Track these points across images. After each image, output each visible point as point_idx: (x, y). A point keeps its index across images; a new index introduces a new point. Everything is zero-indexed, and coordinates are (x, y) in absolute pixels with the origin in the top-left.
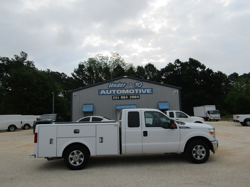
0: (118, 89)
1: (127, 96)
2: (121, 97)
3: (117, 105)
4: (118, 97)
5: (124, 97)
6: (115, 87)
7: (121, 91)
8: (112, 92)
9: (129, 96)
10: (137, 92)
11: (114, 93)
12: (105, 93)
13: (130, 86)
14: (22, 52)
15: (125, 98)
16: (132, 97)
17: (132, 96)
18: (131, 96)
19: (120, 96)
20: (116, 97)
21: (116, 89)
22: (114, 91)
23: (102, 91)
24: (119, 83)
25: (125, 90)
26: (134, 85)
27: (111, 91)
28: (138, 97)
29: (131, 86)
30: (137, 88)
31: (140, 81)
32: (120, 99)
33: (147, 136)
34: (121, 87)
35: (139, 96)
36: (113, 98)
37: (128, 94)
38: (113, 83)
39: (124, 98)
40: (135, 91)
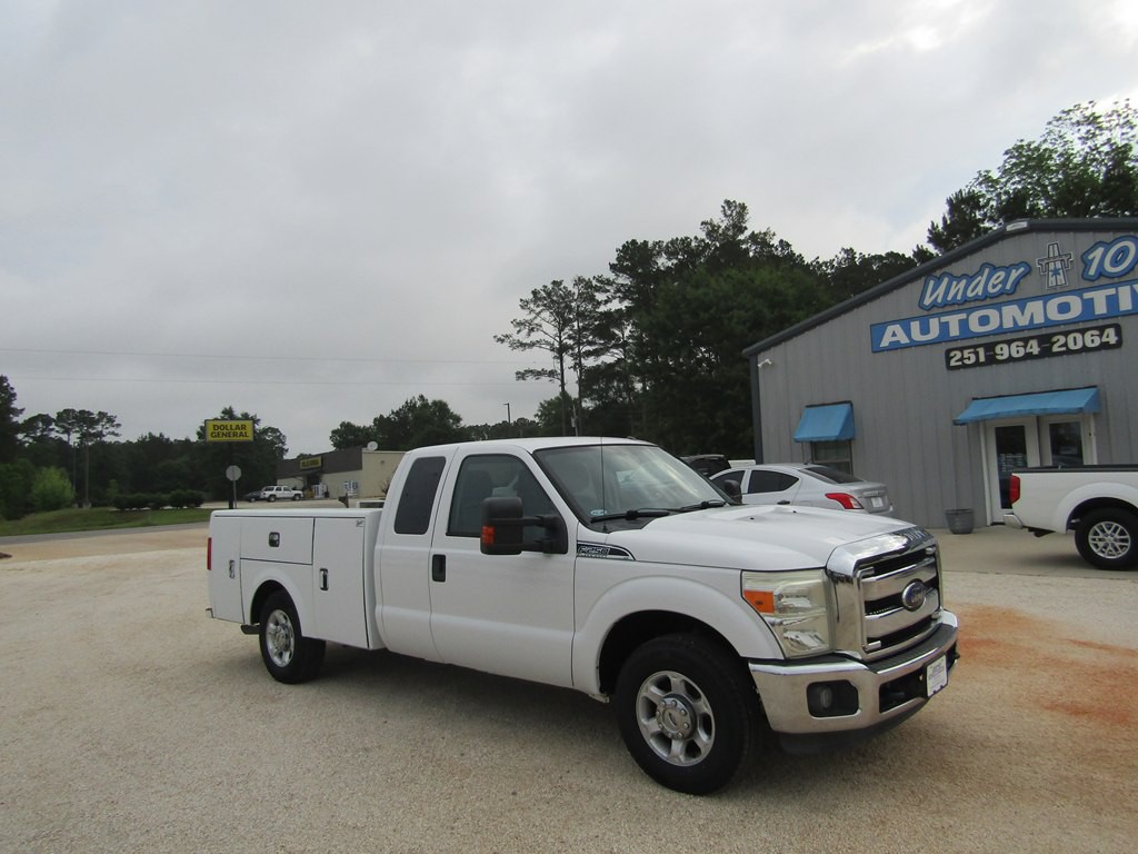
0: (978, 304)
1: (1034, 343)
2: (998, 350)
3: (974, 399)
4: (981, 351)
5: (1016, 350)
6: (959, 297)
7: (992, 314)
8: (944, 327)
9: (1045, 341)
10: (1101, 308)
11: (954, 331)
12: (904, 340)
13: (1052, 279)
14: (728, 202)
15: (1022, 354)
16: (1065, 345)
17: (1066, 334)
18: (1062, 339)
19: (990, 347)
20: (966, 353)
21: (967, 306)
22: (953, 322)
23: (890, 329)
24: (980, 273)
25: (1022, 304)
26: (1081, 266)
27: (934, 324)
28: (1113, 339)
29: (1061, 278)
30: (1096, 283)
31: (1119, 235)
32: (992, 360)
33: (444, 580)
34: (991, 290)
35: (1118, 333)
36: (953, 363)
37: (1039, 327)
38: (946, 280)
39: (1015, 355)
40: (1088, 305)
